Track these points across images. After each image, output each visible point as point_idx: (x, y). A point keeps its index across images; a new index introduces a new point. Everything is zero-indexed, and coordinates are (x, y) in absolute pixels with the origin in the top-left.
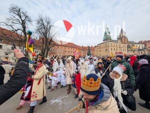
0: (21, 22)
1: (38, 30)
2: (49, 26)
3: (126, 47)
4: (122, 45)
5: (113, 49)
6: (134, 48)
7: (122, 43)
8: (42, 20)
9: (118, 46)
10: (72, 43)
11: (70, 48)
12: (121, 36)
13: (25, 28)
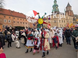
3: (72, 19)
7: (69, 16)
12: (68, 10)
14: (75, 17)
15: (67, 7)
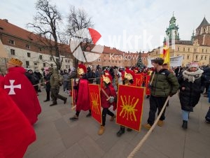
0: (50, 21)
2: (83, 24)
3: (209, 52)
4: (199, 49)
7: (201, 45)
8: (74, 15)
12: (201, 33)
13: (55, 29)
15: (199, 29)
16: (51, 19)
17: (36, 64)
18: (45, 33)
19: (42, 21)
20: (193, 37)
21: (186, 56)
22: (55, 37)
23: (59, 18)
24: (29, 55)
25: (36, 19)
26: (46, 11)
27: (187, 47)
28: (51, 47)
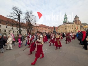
1: (26, 18)
3: (80, 26)
4: (76, 26)
5: (70, 28)
6: (85, 27)
7: (76, 24)
8: (28, 13)
9: (74, 26)
10: (44, 25)
11: (43, 28)
12: (76, 20)
13: (20, 17)
14: (83, 25)
15: (75, 18)
16: (18, 14)
17: (9, 31)
18: (15, 19)
19: (14, 14)
20: (73, 21)
21: (72, 28)
22: (19, 20)
23: (22, 14)
24: (7, 27)
25: (12, 13)
26: (16, 11)
27: (72, 25)
28: (17, 24)
